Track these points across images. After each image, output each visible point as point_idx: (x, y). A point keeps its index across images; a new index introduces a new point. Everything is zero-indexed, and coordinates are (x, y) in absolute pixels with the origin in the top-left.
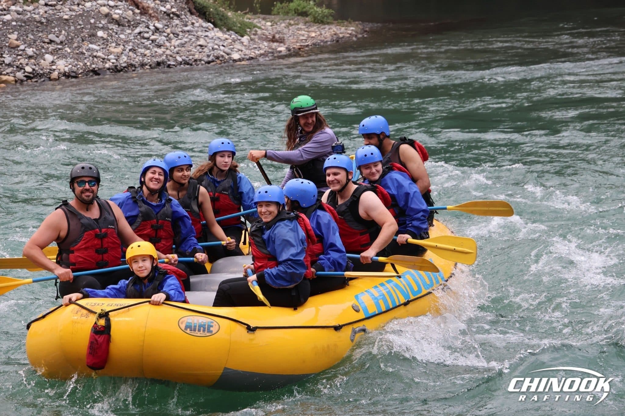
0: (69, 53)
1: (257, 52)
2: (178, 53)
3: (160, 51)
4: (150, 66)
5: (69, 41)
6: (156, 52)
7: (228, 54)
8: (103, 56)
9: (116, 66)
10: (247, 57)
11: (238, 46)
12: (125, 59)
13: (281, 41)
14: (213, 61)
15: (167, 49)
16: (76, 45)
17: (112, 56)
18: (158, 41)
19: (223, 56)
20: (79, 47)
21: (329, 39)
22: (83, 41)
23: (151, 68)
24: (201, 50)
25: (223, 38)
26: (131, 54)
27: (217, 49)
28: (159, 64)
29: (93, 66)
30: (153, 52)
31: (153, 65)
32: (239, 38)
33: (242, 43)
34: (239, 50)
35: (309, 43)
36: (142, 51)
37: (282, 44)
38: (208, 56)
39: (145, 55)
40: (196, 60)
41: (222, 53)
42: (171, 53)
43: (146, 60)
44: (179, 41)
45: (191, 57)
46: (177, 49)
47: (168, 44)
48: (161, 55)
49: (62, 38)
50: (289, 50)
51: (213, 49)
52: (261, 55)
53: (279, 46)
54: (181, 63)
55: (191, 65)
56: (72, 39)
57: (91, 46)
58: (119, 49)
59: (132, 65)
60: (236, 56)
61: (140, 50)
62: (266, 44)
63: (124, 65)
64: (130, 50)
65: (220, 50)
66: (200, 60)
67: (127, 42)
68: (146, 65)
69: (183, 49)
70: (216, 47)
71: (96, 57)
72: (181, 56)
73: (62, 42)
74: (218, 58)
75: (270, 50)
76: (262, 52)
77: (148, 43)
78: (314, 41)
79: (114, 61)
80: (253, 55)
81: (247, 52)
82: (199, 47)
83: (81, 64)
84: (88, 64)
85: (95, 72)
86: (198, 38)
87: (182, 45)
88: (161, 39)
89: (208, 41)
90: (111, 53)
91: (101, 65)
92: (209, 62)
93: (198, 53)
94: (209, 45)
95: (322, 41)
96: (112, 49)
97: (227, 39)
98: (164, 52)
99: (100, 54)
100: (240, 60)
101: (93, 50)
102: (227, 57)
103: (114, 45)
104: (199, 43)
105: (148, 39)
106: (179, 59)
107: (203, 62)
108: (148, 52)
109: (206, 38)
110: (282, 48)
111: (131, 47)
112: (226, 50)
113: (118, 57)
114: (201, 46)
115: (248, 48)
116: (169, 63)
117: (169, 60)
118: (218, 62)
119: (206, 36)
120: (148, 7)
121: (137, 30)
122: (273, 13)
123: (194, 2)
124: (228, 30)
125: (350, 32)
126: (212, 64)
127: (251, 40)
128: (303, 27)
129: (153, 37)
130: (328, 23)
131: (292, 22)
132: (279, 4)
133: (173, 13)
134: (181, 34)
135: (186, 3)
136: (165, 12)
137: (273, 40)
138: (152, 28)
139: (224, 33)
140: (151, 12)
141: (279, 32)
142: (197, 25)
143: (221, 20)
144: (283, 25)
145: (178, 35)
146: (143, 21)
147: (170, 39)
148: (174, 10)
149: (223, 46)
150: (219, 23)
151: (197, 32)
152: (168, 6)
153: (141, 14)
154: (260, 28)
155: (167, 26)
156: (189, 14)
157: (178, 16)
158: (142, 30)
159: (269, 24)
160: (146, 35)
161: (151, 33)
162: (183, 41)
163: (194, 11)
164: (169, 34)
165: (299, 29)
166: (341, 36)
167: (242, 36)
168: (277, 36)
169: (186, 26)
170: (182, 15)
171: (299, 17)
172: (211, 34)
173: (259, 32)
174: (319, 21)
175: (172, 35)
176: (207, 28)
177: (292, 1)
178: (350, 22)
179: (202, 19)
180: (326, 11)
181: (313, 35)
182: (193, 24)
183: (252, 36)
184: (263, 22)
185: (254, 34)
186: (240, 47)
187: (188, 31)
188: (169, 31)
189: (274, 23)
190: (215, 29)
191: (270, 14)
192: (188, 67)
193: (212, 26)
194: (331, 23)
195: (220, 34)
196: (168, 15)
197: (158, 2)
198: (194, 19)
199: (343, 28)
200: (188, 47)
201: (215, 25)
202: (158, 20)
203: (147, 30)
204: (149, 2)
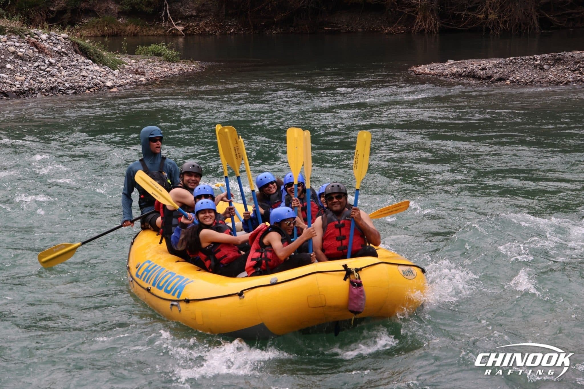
1: (124, 81)
2: (66, 81)
3: (53, 79)
4: (46, 90)
6: (50, 80)
7: (103, 82)
8: (11, 82)
9: (20, 90)
10: (118, 85)
11: (110, 77)
12: (27, 84)
13: (142, 74)
14: (92, 87)
15: (58, 78)
17: (17, 83)
18: (51, 72)
19: (99, 84)
21: (177, 73)
23: (47, 92)
24: (83, 79)
25: (100, 71)
26: (31, 81)
27: (95, 79)
28: (52, 88)
29: (3, 90)
30: (48, 80)
31: (48, 90)
32: (112, 71)
33: (114, 74)
34: (112, 80)
35: (163, 75)
36: (40, 79)
37: (143, 76)
38: (89, 84)
39: (42, 82)
40: (79, 87)
41: (99, 81)
42: (61, 81)
43: (42, 86)
44: (67, 73)
45: (76, 84)
46: (66, 78)
47: (59, 75)
48: (54, 83)
50: (148, 80)
51: (92, 79)
52: (128, 83)
53: (141, 78)
54: (68, 88)
55: (76, 90)
57: (1, 75)
58: (23, 78)
59: (32, 89)
60: (109, 84)
61: (38, 78)
62: (130, 75)
63: (26, 89)
64: (31, 78)
65: (98, 79)
66: (83, 86)
67: (28, 72)
68: (43, 89)
69: (70, 78)
70: (95, 77)
71: (5, 83)
72: (68, 83)
74: (96, 85)
75: (134, 80)
76: (128, 81)
77: (44, 73)
78: (167, 74)
79: (19, 86)
80: (122, 83)
81: (118, 81)
82: (82, 77)
85: (5, 94)
86: (81, 70)
87: (70, 75)
88: (54, 71)
89: (89, 73)
90: (16, 80)
91: (9, 89)
92: (89, 88)
93: (81, 81)
94: (90, 75)
95: (172, 74)
96: (17, 78)
97: (102, 71)
98: (56, 80)
99: (8, 81)
100: (112, 87)
101: (3, 78)
102: (102, 84)
103: (19, 74)
104: (82, 74)
105: (44, 70)
106: (67, 85)
107: (85, 88)
108: (44, 80)
109: (87, 71)
110: (143, 79)
111: (31, 76)
112: (102, 79)
113: (22, 83)
114: (82, 76)
115: (118, 78)
116: (60, 88)
117: (60, 86)
118: (96, 88)
119: (87, 69)
120: (44, 47)
121: (36, 64)
122: (136, 53)
123: (79, 44)
124: (103, 65)
125: (192, 68)
126: (92, 90)
127: (121, 72)
128: (158, 64)
129: (48, 69)
130: (176, 62)
131: (150, 60)
132: (140, 47)
133: (63, 52)
134: (68, 67)
135: (72, 45)
136: (57, 51)
137: (137, 73)
138: (47, 62)
139: (100, 67)
140: (46, 51)
141: (141, 67)
142: (80, 61)
143: (98, 57)
144: (144, 62)
145: (67, 68)
146: (41, 58)
147: (61, 71)
148: (63, 50)
149: (100, 76)
150: (97, 59)
151: (80, 66)
152: (59, 47)
153: (39, 52)
154: (127, 64)
155: (59, 61)
156: (74, 53)
157: (66, 54)
158: (40, 64)
159: (133, 61)
160: (43, 68)
161: (46, 66)
162: (70, 73)
163: (78, 50)
164: (59, 67)
165: (155, 66)
166: (186, 70)
167: (114, 70)
168: (139, 70)
169: (73, 61)
170: (69, 53)
171: (156, 57)
172: (91, 68)
173: (126, 67)
174: (170, 60)
175: (62, 68)
176: (88, 63)
177: (150, 45)
178: (192, 61)
179: (84, 57)
180: (175, 53)
181: (166, 70)
182: (77, 60)
183: (121, 70)
184: (129, 60)
185: (122, 68)
186: (112, 78)
187: (74, 65)
188: (59, 65)
189: (137, 61)
190: (94, 64)
191: (134, 54)
192: (74, 91)
193: (92, 62)
194: (179, 62)
195: (97, 68)
196: (59, 53)
197: (51, 44)
198: (78, 56)
199: (187, 65)
200: (74, 77)
201: (94, 62)
202: (51, 56)
203: (43, 64)
204: (45, 44)
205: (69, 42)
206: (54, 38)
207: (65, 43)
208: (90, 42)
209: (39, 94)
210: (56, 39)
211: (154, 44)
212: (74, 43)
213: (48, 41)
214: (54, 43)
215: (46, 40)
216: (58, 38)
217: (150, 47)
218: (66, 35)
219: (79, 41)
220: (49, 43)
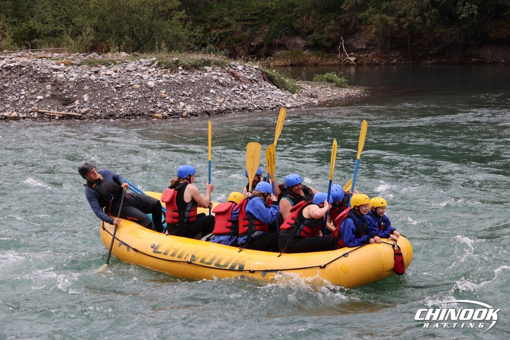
0: (194, 102)
1: (301, 103)
2: (255, 103)
3: (245, 101)
4: (239, 110)
5: (194, 95)
6: (243, 102)
7: (284, 104)
8: (212, 104)
9: (219, 110)
10: (295, 106)
11: (290, 99)
12: (225, 106)
13: (316, 97)
14: (275, 108)
15: (249, 100)
16: (197, 97)
17: (217, 104)
18: (244, 95)
19: (281, 105)
20: (199, 98)
21: (344, 97)
22: (202, 95)
25: (282, 95)
26: (228, 102)
28: (244, 109)
29: (207, 109)
30: (241, 102)
31: (241, 109)
32: (291, 95)
33: (293, 98)
34: (291, 102)
35: (332, 99)
36: (235, 101)
37: (316, 99)
38: (272, 105)
39: (236, 104)
40: (265, 107)
41: (280, 103)
42: (251, 103)
43: (236, 107)
44: (256, 96)
45: (262, 105)
46: (255, 100)
47: (250, 98)
48: (245, 104)
49: (190, 93)
50: (320, 102)
52: (304, 105)
53: (314, 100)
54: (256, 109)
55: (262, 110)
56: (196, 94)
57: (206, 98)
58: (222, 100)
59: (228, 109)
60: (288, 105)
61: (233, 101)
62: (306, 98)
63: (224, 109)
64: (228, 101)
66: (268, 107)
67: (226, 96)
68: (237, 109)
69: (258, 100)
70: (277, 100)
71: (208, 104)
73: (190, 95)
74: (278, 106)
75: (309, 103)
76: (304, 103)
77: (238, 97)
78: (335, 98)
79: (219, 107)
80: (298, 105)
81: (295, 103)
82: (267, 100)
83: (200, 108)
84: (204, 108)
85: (208, 113)
86: (267, 94)
87: (258, 98)
88: (246, 94)
90: (217, 102)
91: (211, 109)
92: (272, 109)
93: (266, 103)
94: (274, 98)
95: (340, 98)
96: (218, 100)
97: (284, 95)
98: (247, 102)
99: (210, 102)
100: (290, 108)
101: (207, 100)
102: (283, 106)
103: (219, 97)
104: (267, 97)
105: (238, 94)
106: (256, 106)
108: (238, 102)
109: (272, 95)
110: (316, 101)
111: (228, 99)
112: (283, 102)
113: (221, 105)
114: (269, 99)
115: (296, 101)
117: (250, 107)
118: (278, 108)
119: (272, 93)
120: (240, 76)
121: (233, 89)
122: (313, 80)
123: (267, 74)
124: (285, 90)
125: (356, 93)
126: (274, 110)
127: (299, 96)
128: (329, 89)
129: (241, 93)
130: (344, 87)
131: (324, 86)
132: (317, 75)
133: (254, 80)
134: (258, 92)
135: (262, 74)
136: (249, 79)
137: (311, 96)
138: (241, 88)
139: (283, 92)
140: (241, 79)
141: (315, 92)
142: (267, 87)
143: (281, 84)
144: (318, 87)
145: (256, 92)
146: (236, 84)
147: (251, 95)
148: (254, 78)
149: (282, 99)
150: (280, 86)
151: (267, 91)
152: (251, 76)
153: (236, 80)
154: (304, 89)
155: (250, 87)
156: (263, 80)
157: (257, 82)
158: (235, 89)
159: (310, 87)
160: (238, 92)
161: (240, 91)
162: (258, 96)
163: (266, 78)
164: (251, 92)
165: (327, 90)
166: (351, 95)
167: (293, 94)
168: (314, 94)
169: (261, 87)
170: (259, 81)
171: (328, 83)
172: (275, 92)
173: (304, 91)
174: (339, 86)
175: (252, 92)
176: (273, 89)
177: (325, 74)
178: (357, 87)
179: (271, 83)
180: (344, 80)
181: (335, 94)
182: (265, 86)
183: (299, 94)
184: (307, 86)
185: (300, 93)
186: (291, 100)
187: (262, 90)
188: (251, 90)
189: (313, 86)
190: (278, 90)
191: (312, 81)
192: (260, 111)
193: (276, 87)
194: (347, 87)
195: (280, 92)
196: (251, 81)
197: (246, 73)
198: (266, 83)
199: (353, 90)
200: (261, 99)
201: (278, 87)
202: (245, 83)
203: (238, 89)
204: (241, 73)
205: (259, 71)
206: (248, 69)
207: (256, 72)
208: (276, 72)
209: (233, 113)
210: (250, 69)
211: (329, 72)
212: (263, 73)
213: (243, 71)
214: (248, 73)
215: (242, 71)
216: (251, 69)
217: (324, 75)
218: (257, 67)
219: (268, 71)
220: (244, 72)
